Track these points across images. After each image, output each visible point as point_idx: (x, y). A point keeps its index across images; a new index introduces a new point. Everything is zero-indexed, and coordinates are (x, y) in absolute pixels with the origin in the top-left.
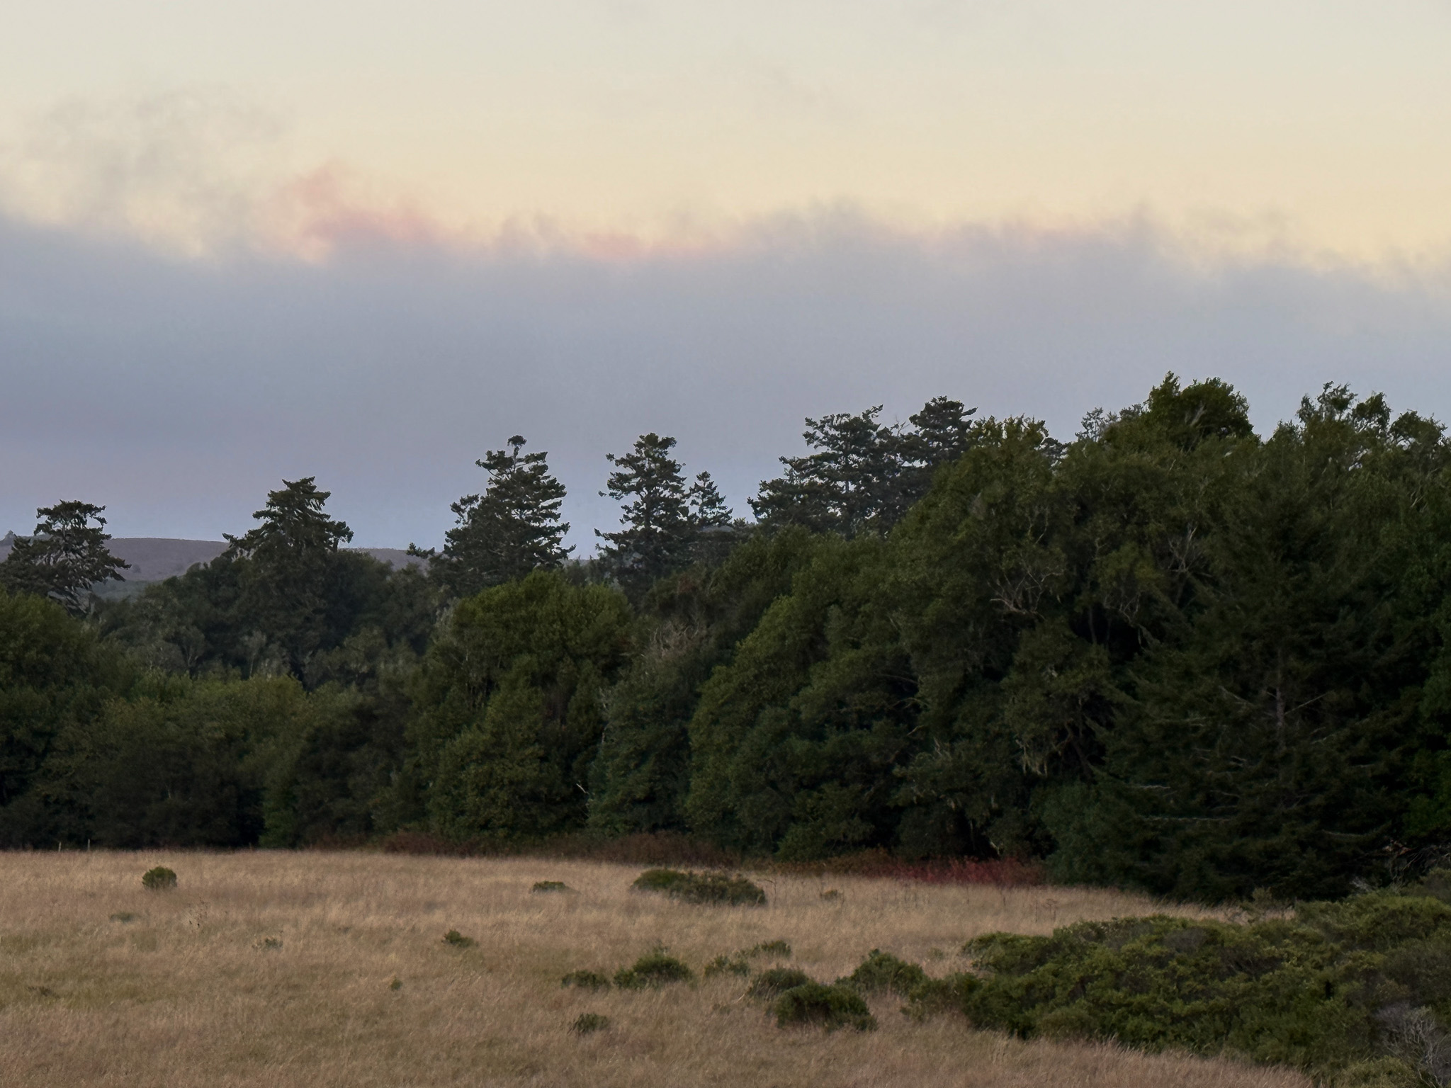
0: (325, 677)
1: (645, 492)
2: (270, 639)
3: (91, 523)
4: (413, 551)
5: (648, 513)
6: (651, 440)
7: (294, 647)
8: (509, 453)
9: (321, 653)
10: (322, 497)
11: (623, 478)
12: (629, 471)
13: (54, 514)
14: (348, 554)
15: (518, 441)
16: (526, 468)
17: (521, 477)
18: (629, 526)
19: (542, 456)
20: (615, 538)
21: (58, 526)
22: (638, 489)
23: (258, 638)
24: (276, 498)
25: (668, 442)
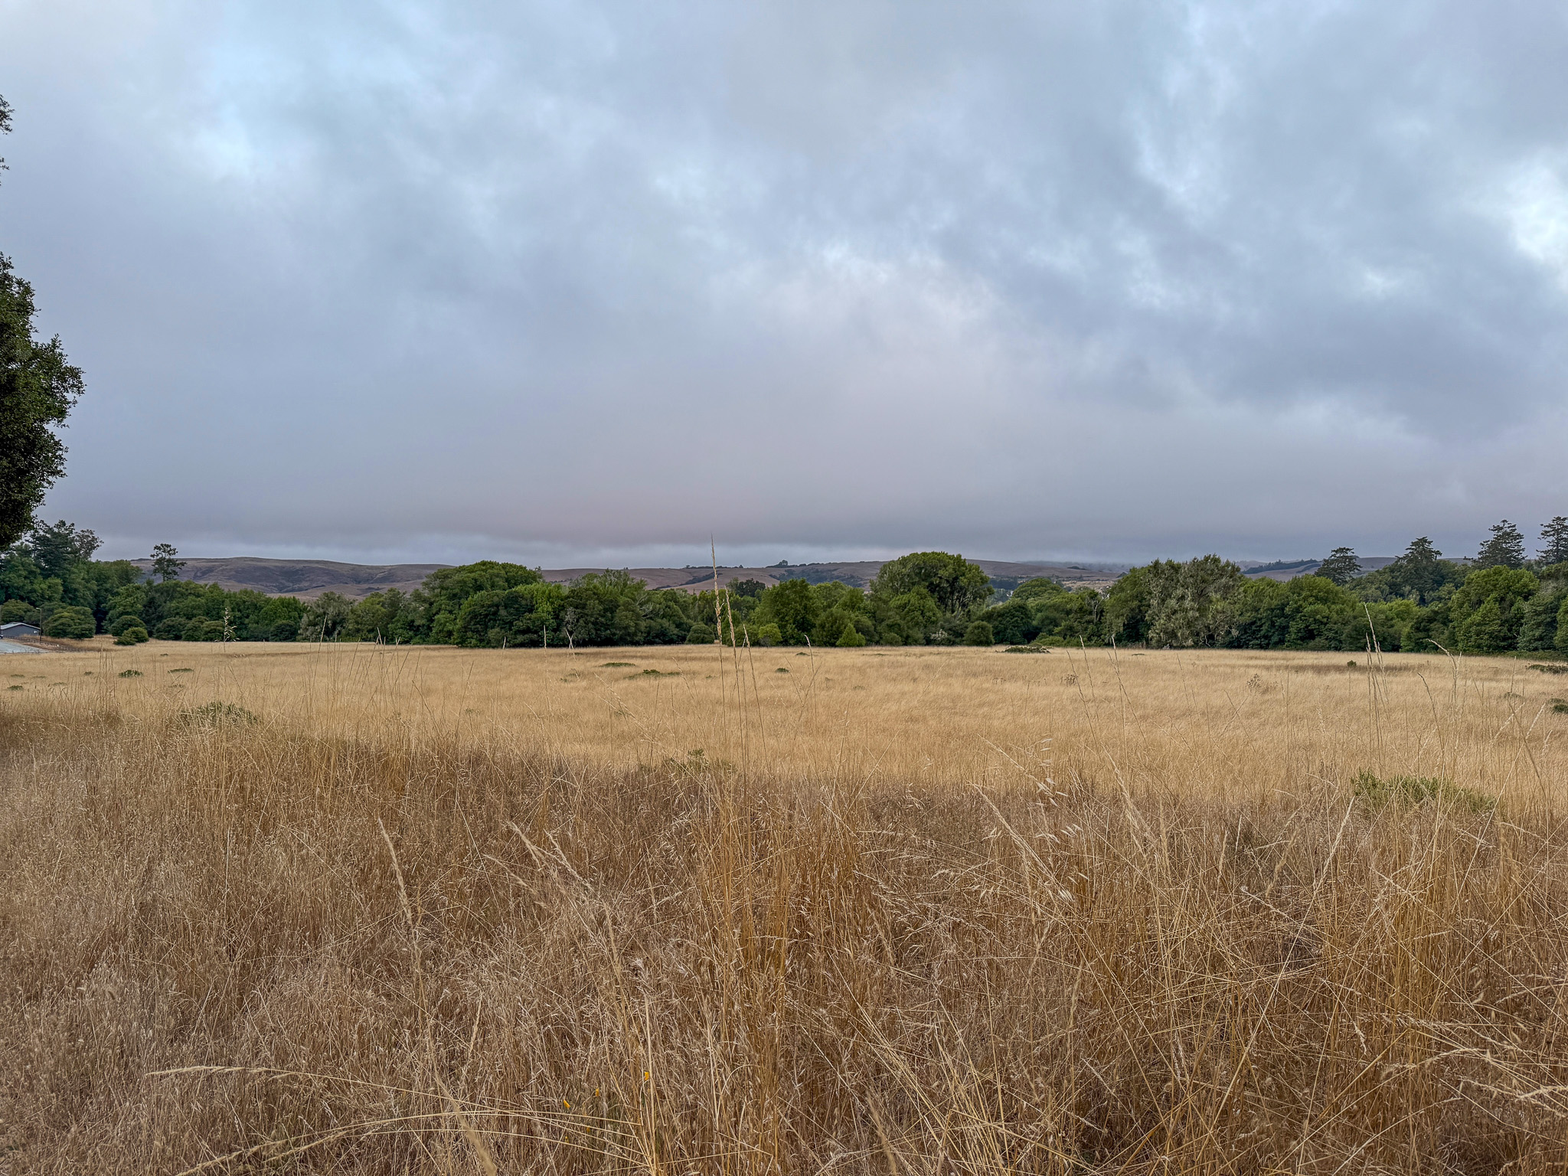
0: (1433, 600)
1: (1556, 536)
2: (1412, 588)
3: (1349, 554)
4: (1465, 559)
5: (1558, 543)
6: (1559, 518)
7: (1421, 591)
8: (1501, 525)
9: (1431, 592)
10: (1430, 543)
11: (1546, 532)
12: (1549, 529)
13: (1336, 552)
14: (1441, 561)
15: (1504, 521)
16: (1508, 530)
17: (1506, 533)
18: (1551, 548)
19: (1514, 526)
20: (1545, 552)
21: (1338, 555)
22: (1554, 535)
23: (1408, 588)
24: (1413, 544)
25: (1565, 519)
